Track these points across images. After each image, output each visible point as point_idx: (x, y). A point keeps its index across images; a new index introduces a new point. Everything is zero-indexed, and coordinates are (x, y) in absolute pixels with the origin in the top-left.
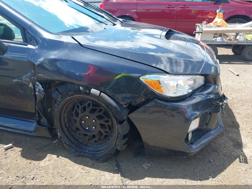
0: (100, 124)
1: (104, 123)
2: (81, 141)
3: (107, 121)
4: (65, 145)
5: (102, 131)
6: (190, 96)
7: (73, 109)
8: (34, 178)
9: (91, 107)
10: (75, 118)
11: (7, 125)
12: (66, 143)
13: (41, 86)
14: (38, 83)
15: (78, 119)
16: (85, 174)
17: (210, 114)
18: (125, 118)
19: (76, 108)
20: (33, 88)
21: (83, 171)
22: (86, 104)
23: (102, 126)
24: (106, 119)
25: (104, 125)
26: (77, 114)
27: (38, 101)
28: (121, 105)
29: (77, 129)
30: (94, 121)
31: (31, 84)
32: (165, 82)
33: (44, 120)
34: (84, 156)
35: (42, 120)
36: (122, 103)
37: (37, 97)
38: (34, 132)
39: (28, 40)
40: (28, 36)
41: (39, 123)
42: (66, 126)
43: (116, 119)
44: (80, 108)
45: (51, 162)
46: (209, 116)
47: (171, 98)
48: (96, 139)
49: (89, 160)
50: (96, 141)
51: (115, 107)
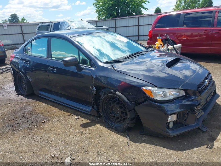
0: (121, 111)
1: (123, 111)
2: (112, 120)
3: (125, 110)
4: (103, 121)
5: (122, 115)
6: (172, 101)
7: (109, 102)
8: (86, 133)
9: (117, 101)
10: (109, 106)
11: (78, 107)
12: (104, 120)
13: (95, 88)
14: (94, 87)
15: (111, 107)
16: (110, 136)
17: (187, 114)
18: (132, 109)
19: (110, 101)
20: (91, 89)
21: (110, 135)
22: (115, 100)
23: (122, 112)
24: (124, 109)
25: (123, 112)
26: (110, 104)
27: (93, 96)
28: (131, 102)
29: (110, 113)
30: (118, 109)
31: (91, 87)
32: (154, 91)
33: (95, 106)
34: (112, 128)
35: (94, 106)
36: (131, 100)
37: (93, 93)
38: (90, 112)
39: (92, 65)
40: (92, 63)
41: (93, 108)
42: (105, 111)
43: (128, 109)
44: (112, 102)
45: (95, 128)
46: (187, 115)
47: (158, 100)
48: (119, 120)
49: (114, 130)
50: (119, 121)
51: (127, 102)
